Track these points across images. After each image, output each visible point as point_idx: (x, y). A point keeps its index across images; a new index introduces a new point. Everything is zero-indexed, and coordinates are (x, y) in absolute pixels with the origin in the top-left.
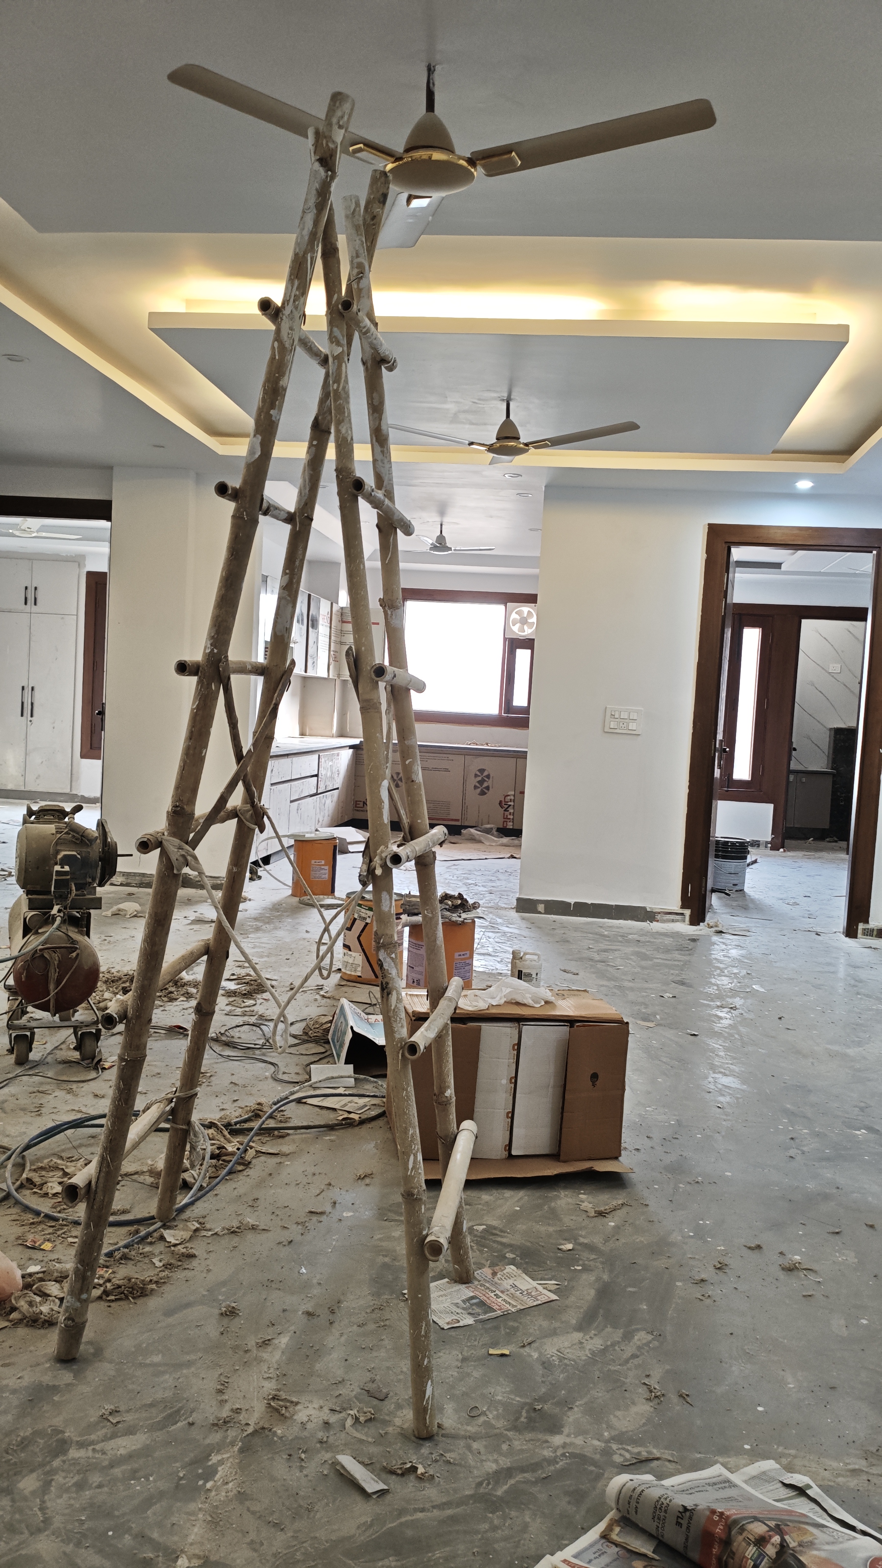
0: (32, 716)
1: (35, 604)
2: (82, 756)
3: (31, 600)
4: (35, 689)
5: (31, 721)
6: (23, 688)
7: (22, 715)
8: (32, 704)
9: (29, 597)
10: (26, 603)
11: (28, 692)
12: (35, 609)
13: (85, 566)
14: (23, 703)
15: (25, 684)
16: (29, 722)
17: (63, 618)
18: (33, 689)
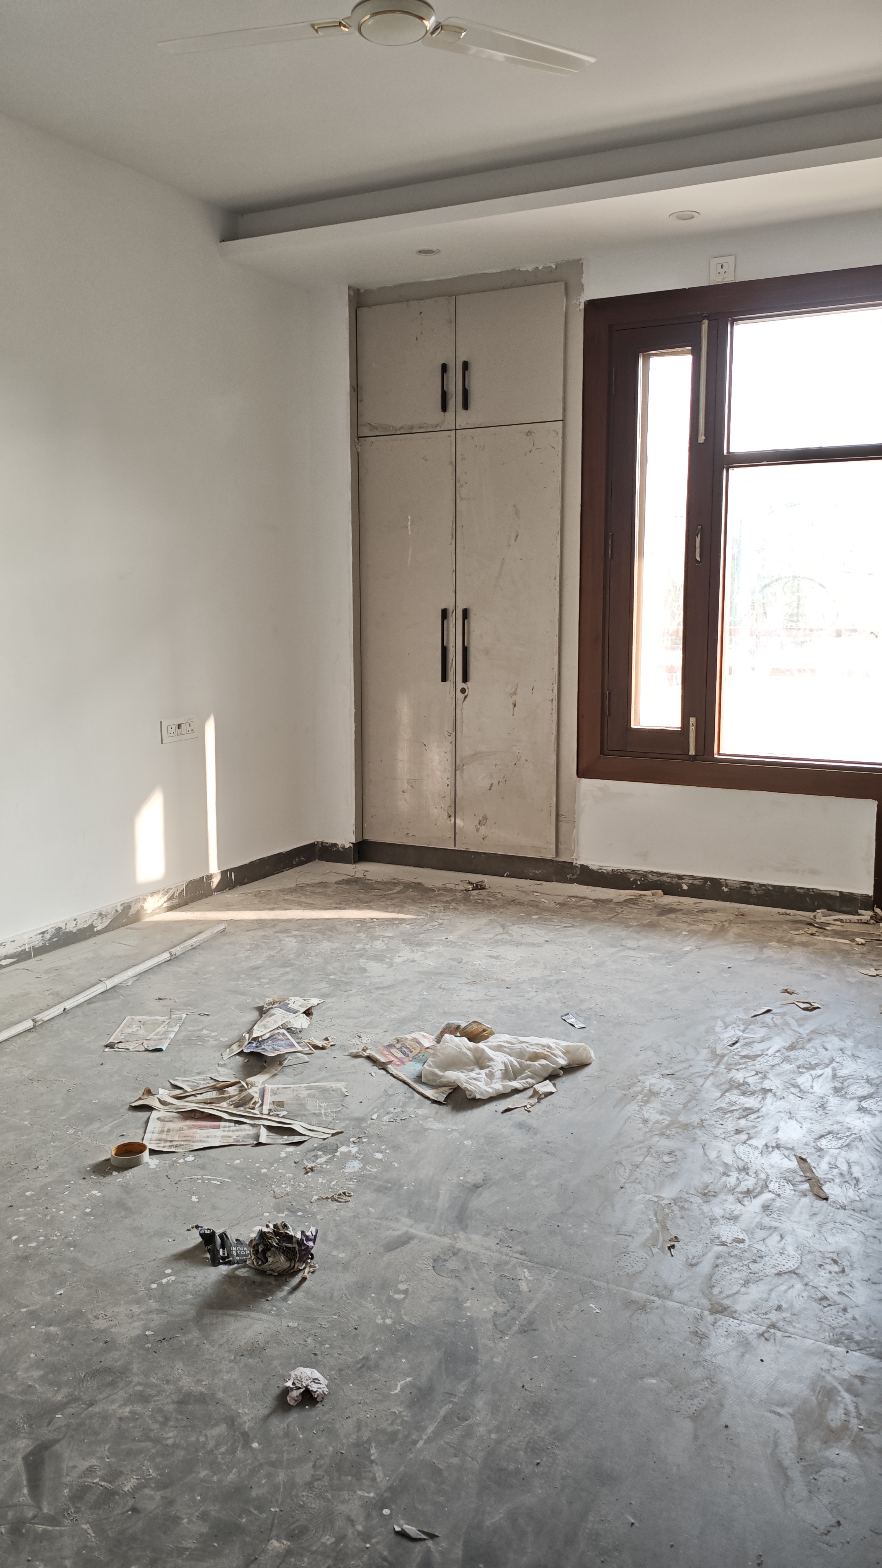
0: (465, 679)
1: (466, 406)
2: (580, 774)
3: (456, 399)
4: (472, 616)
5: (463, 691)
6: (444, 614)
7: (444, 678)
8: (465, 650)
9: (451, 388)
10: (444, 408)
11: (455, 623)
12: (464, 418)
13: (581, 287)
14: (444, 650)
15: (449, 604)
16: (460, 696)
17: (529, 433)
18: (466, 613)
